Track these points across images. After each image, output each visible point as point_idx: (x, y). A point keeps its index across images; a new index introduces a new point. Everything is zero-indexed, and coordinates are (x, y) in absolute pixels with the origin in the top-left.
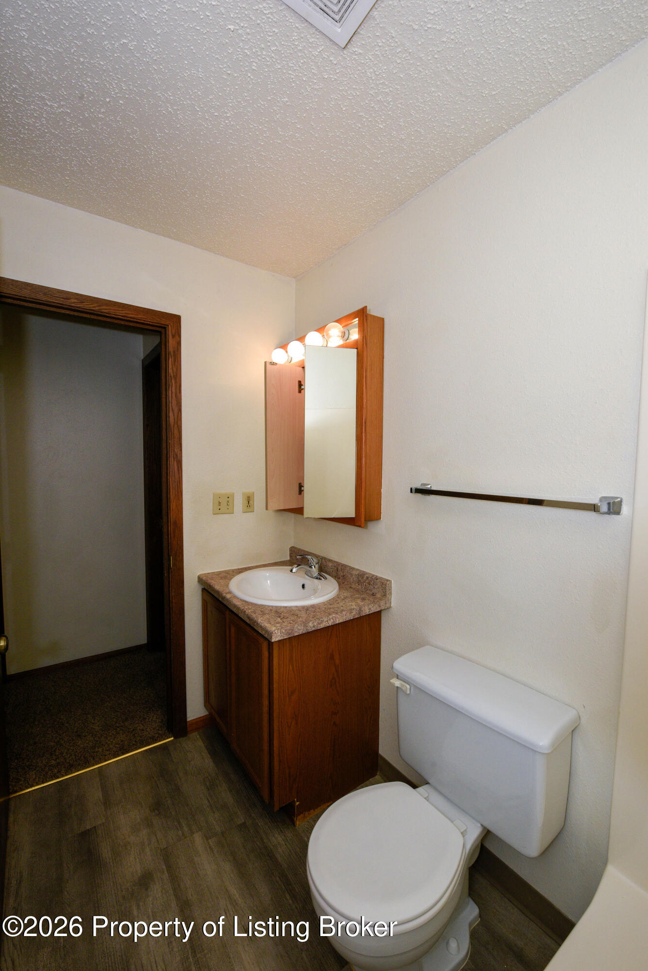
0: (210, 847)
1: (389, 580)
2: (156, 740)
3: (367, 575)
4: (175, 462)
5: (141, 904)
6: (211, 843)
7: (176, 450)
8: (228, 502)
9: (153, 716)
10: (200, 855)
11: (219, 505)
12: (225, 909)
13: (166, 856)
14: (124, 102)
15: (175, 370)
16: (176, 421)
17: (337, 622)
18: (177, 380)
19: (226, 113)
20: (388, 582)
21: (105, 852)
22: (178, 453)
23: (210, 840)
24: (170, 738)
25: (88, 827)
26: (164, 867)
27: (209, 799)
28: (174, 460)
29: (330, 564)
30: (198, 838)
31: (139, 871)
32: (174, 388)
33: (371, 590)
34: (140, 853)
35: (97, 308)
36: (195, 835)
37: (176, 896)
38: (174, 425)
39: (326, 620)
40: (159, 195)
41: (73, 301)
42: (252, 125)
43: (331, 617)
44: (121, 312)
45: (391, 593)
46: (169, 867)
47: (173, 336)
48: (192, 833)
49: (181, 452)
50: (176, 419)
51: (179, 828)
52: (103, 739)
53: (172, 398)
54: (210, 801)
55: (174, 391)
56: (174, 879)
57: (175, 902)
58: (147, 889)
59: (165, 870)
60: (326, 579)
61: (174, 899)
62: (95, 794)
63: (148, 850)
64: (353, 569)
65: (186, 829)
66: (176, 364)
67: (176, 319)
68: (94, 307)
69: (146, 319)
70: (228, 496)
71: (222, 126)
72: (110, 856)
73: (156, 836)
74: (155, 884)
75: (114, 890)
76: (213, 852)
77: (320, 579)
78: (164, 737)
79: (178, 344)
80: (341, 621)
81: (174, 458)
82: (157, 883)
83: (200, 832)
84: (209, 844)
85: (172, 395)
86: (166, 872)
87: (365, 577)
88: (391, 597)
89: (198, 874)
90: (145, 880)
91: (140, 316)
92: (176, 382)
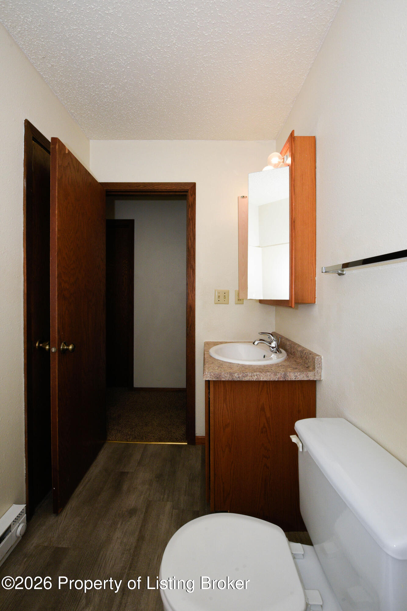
0: (172, 514)
1: (320, 356)
2: (178, 441)
3: (306, 351)
4: (191, 271)
5: (124, 523)
6: (174, 512)
7: (192, 263)
8: (225, 296)
9: (183, 428)
10: (164, 515)
11: (219, 298)
12: (158, 555)
13: (149, 505)
14: (129, 67)
15: (192, 215)
16: (192, 245)
17: (261, 380)
18: (193, 221)
19: (173, 41)
20: (317, 357)
21: (125, 487)
22: (193, 264)
23: (174, 510)
24: (184, 442)
25: (126, 471)
26: (144, 511)
27: (187, 486)
28: (191, 269)
29: (288, 343)
30: (169, 505)
31: (133, 506)
32: (191, 225)
33: (307, 364)
34: (138, 496)
35: (152, 188)
36: (168, 503)
37: (140, 530)
38: (191, 248)
39: (250, 375)
40: (172, 114)
41: (142, 186)
42: (188, 40)
43: (255, 374)
44: (163, 187)
45: (320, 368)
46: (146, 512)
47: (191, 195)
48: (168, 501)
49: (195, 264)
50: (192, 244)
51: (163, 494)
52: (154, 430)
53: (190, 231)
54: (187, 488)
55: (191, 227)
56: (145, 521)
57: (138, 533)
58: (130, 517)
59: (144, 512)
60: (281, 352)
61: (139, 531)
62: (137, 456)
63: (142, 497)
64: (299, 346)
65: (166, 496)
66: (193, 211)
67: (193, 186)
68: (151, 188)
69: (176, 188)
70: (224, 293)
71: (175, 51)
72: (126, 490)
73: (150, 492)
74: (135, 517)
75: (118, 508)
76: (172, 518)
77: (276, 353)
78: (182, 440)
79: (194, 199)
80: (265, 379)
81: (191, 268)
82: (136, 517)
83: (172, 502)
84: (172, 511)
85: (190, 230)
86: (143, 514)
87: (304, 352)
88: (321, 371)
89: (157, 525)
90: (132, 512)
91: (173, 188)
92: (192, 222)
